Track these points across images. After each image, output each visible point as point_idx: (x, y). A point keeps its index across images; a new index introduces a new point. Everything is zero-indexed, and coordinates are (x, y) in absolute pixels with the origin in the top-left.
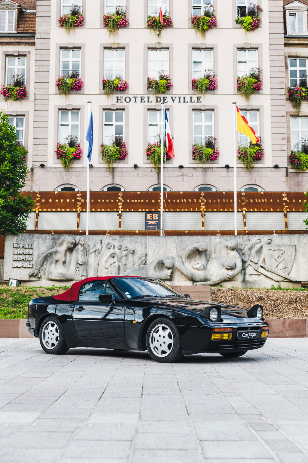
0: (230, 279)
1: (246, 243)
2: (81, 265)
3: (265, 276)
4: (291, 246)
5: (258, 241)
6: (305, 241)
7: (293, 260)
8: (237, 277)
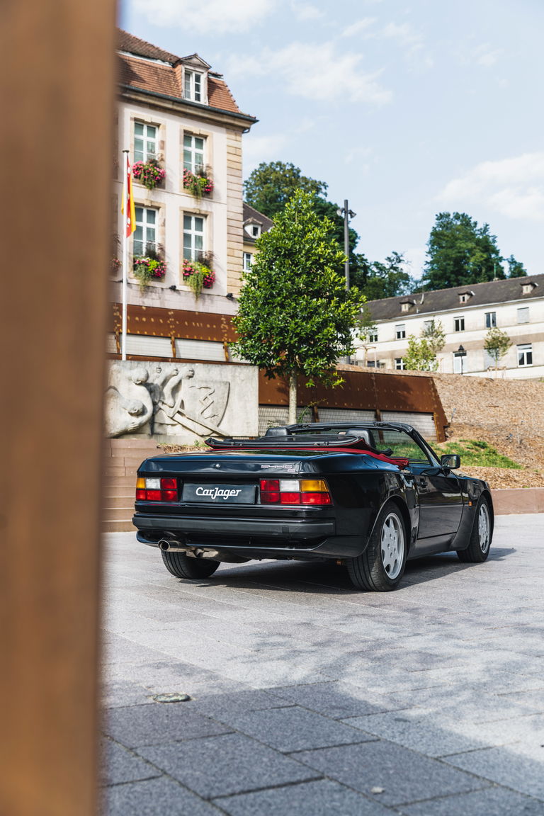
0: (137, 431)
1: (156, 374)
3: (184, 426)
4: (223, 382)
5: (175, 373)
6: (242, 376)
7: (225, 403)
8: (144, 427)
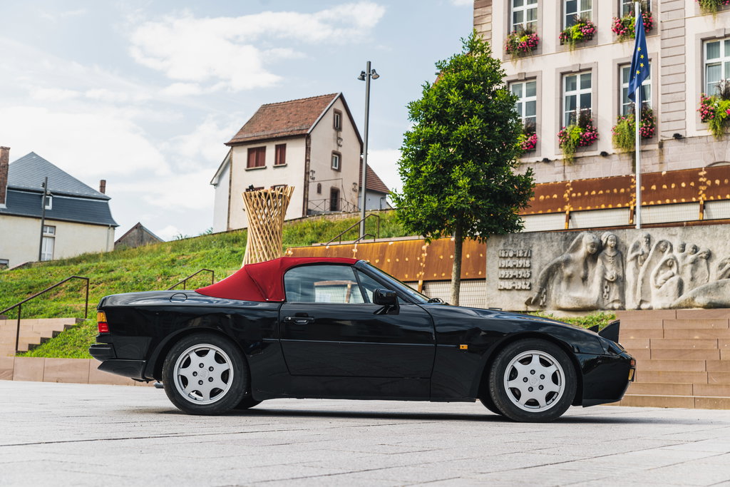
2: (612, 282)
